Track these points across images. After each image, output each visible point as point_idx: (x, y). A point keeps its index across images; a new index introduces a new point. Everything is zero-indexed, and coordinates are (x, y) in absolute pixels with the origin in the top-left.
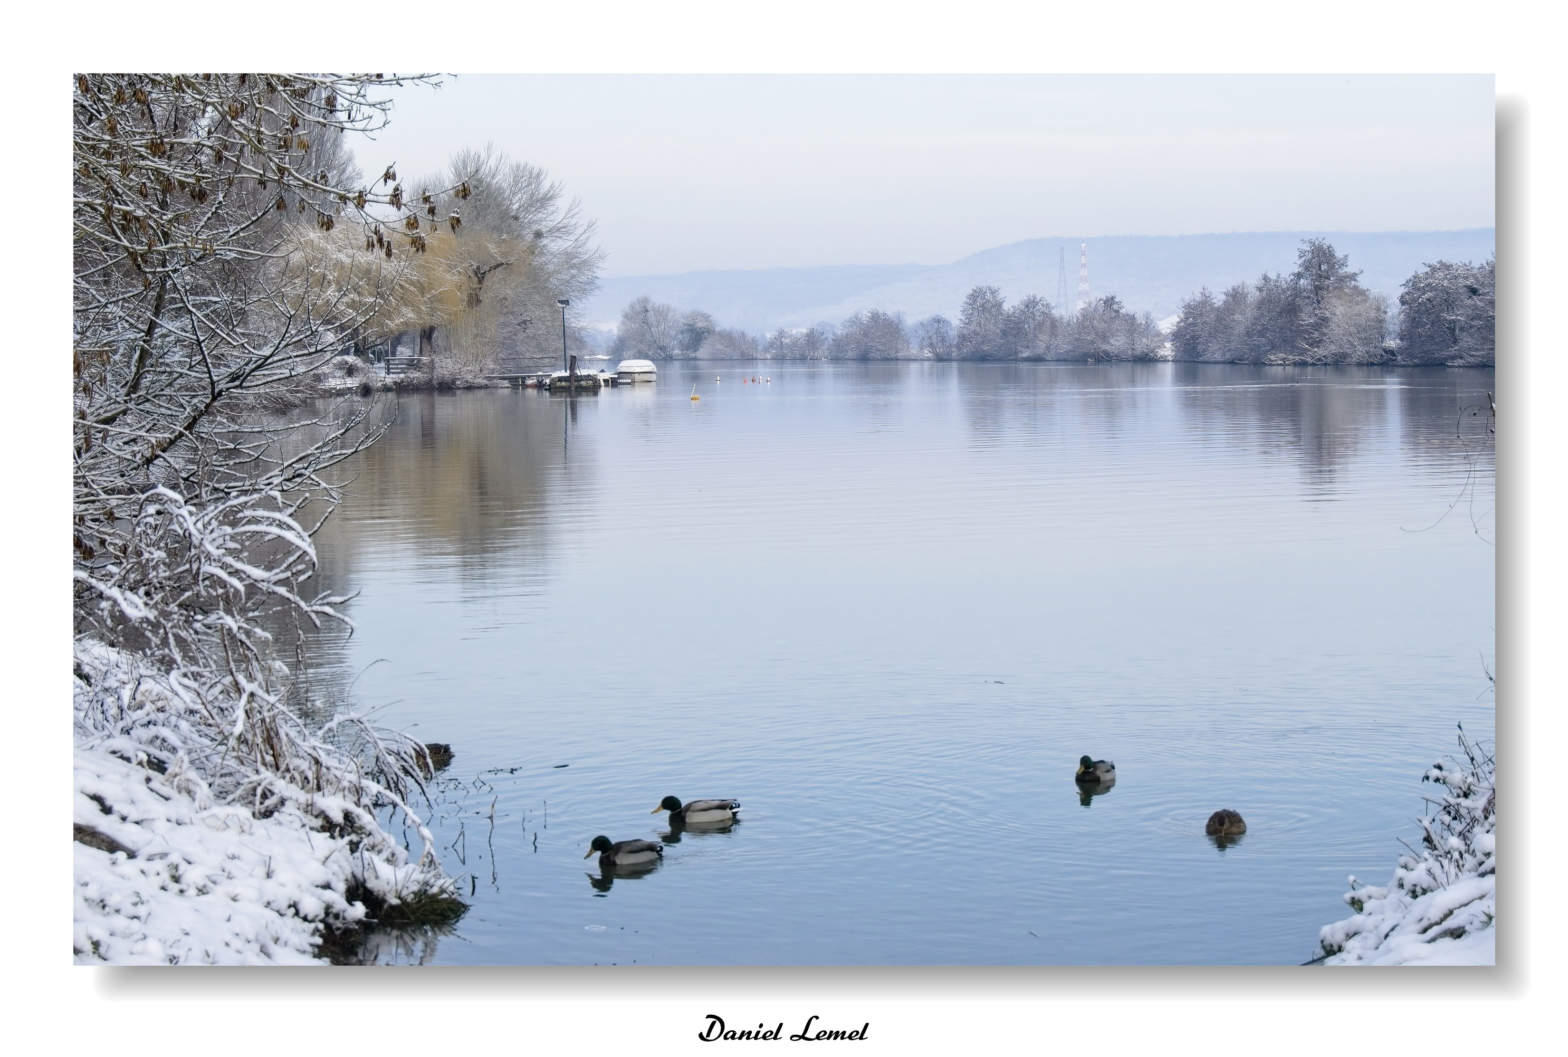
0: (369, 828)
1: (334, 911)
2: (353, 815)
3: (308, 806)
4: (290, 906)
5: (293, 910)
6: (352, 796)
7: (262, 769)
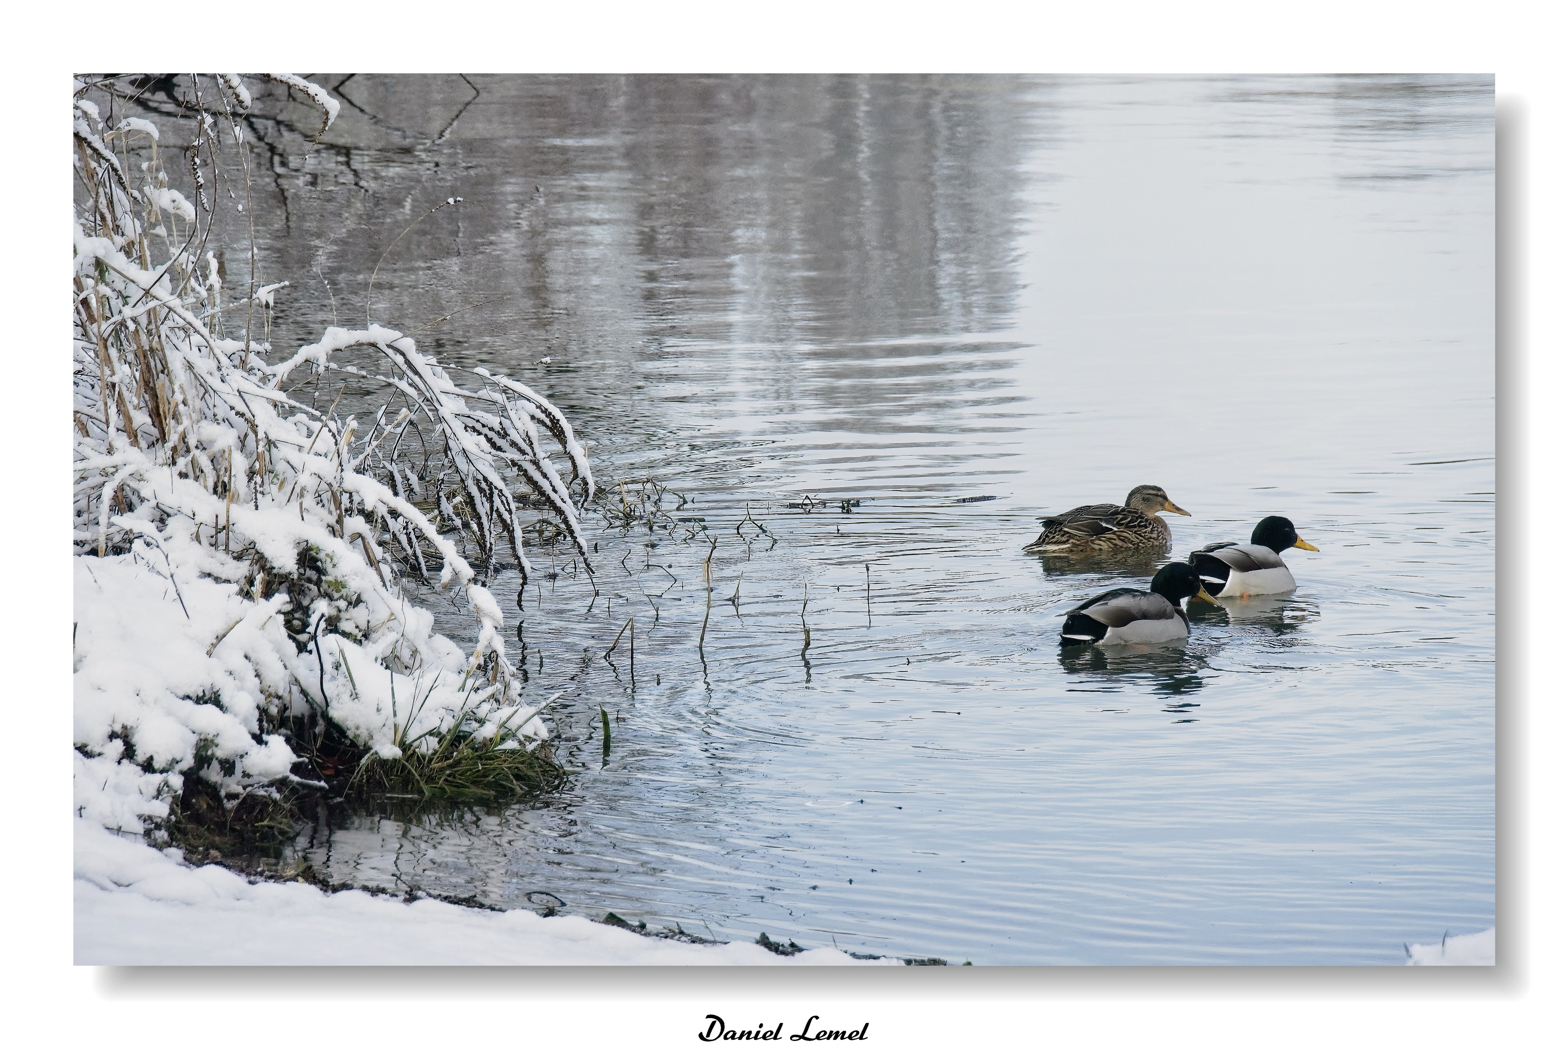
0: (354, 585)
1: (220, 753)
2: (322, 556)
3: (218, 531)
4: (113, 736)
5: (118, 745)
6: (324, 512)
7: (121, 441)
